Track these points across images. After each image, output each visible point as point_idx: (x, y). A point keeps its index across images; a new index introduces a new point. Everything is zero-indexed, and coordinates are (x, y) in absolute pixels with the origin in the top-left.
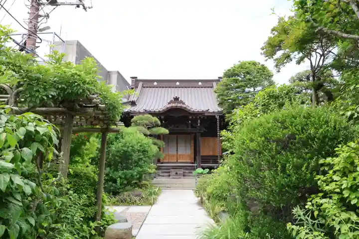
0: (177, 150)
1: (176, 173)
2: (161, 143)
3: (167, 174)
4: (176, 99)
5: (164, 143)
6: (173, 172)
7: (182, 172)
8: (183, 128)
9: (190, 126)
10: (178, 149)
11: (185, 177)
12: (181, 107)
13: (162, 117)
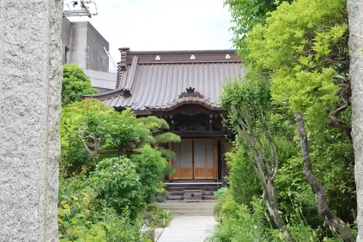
0: (193, 162)
1: (193, 195)
2: (170, 153)
3: (179, 197)
4: (191, 91)
5: (174, 154)
6: (188, 194)
7: (200, 194)
8: (201, 130)
9: (210, 128)
10: (195, 161)
11: (204, 201)
12: (197, 101)
13: (171, 117)
